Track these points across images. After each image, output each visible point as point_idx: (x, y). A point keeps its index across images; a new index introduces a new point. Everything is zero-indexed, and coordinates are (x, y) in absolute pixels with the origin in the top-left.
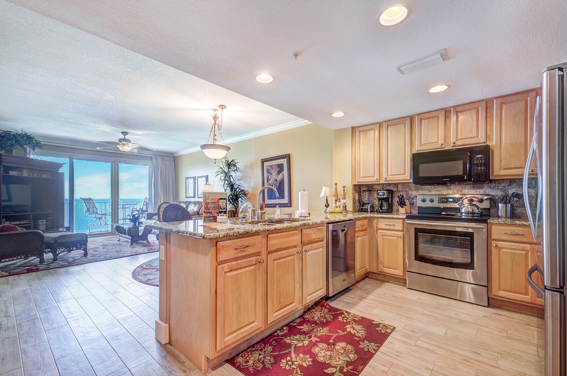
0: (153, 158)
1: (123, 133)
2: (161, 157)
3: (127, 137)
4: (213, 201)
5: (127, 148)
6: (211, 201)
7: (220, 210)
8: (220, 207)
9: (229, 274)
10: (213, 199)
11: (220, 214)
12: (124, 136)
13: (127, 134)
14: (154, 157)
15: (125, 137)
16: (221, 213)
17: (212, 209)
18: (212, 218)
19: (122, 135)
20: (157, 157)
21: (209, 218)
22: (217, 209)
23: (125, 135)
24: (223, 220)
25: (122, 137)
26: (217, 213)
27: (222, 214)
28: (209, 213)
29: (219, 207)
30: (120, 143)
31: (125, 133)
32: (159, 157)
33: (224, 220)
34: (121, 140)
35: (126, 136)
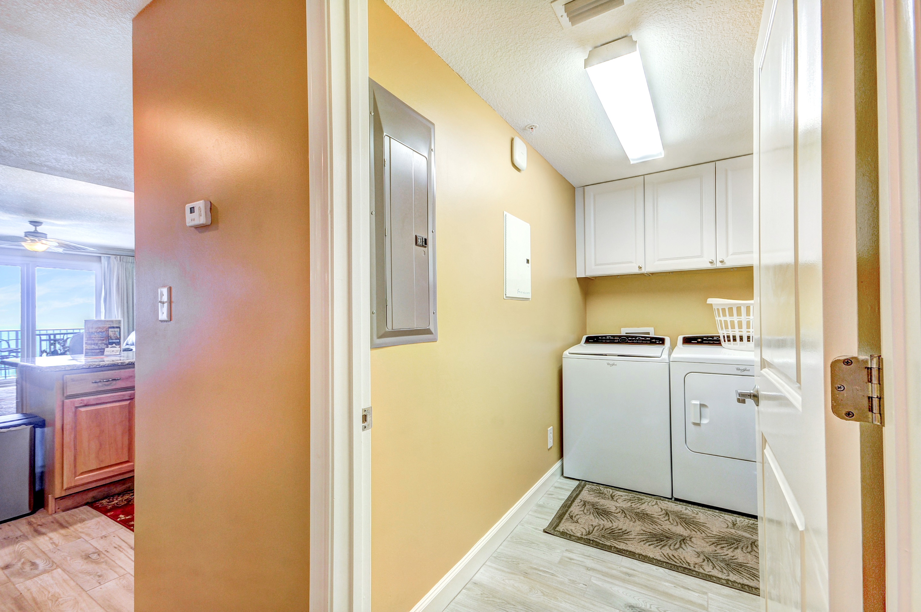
0: (102, 258)
1: (32, 223)
2: (119, 257)
3: (40, 229)
4: (99, 330)
5: (39, 247)
6: (96, 330)
7: (110, 341)
8: (111, 337)
9: (83, 409)
10: (100, 328)
11: (110, 346)
12: (34, 227)
13: (39, 224)
14: (104, 256)
15: (36, 228)
16: (112, 344)
17: (98, 340)
18: (98, 351)
19: (32, 226)
20: (110, 257)
21: (93, 351)
22: (105, 340)
23: (36, 226)
24: (114, 352)
25: (32, 228)
26: (106, 344)
27: (114, 345)
28: (92, 344)
29: (108, 337)
30: (26, 238)
31: (35, 223)
32: (114, 256)
33: (116, 353)
34: (27, 234)
35: (38, 227)
